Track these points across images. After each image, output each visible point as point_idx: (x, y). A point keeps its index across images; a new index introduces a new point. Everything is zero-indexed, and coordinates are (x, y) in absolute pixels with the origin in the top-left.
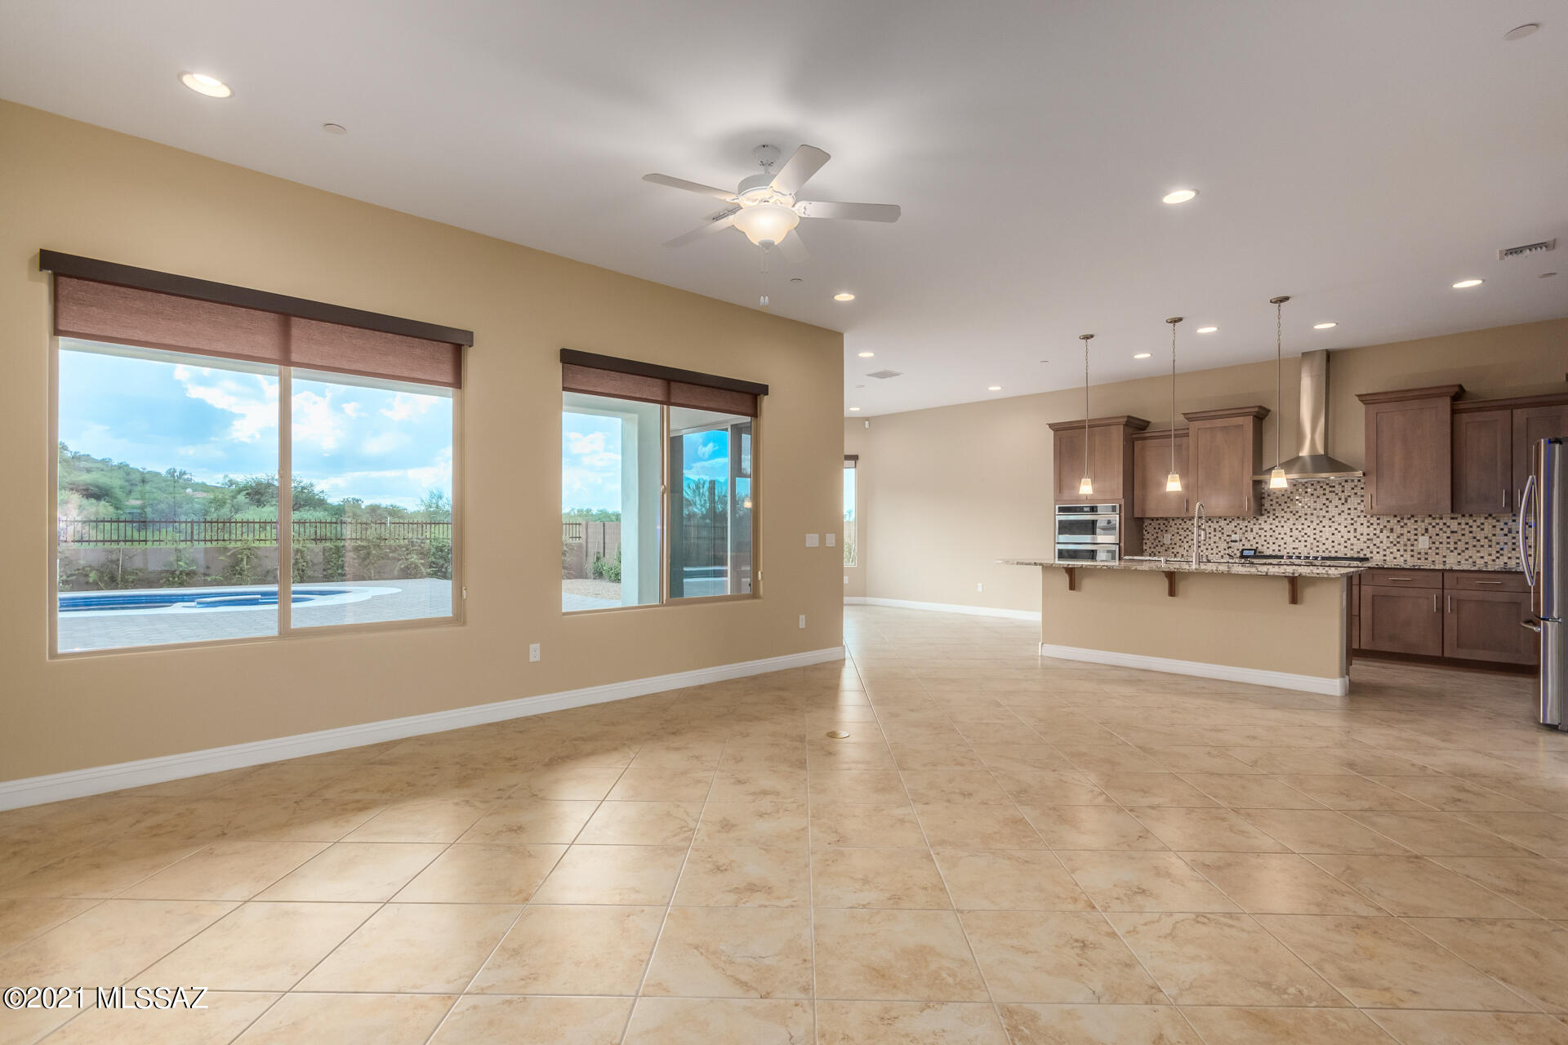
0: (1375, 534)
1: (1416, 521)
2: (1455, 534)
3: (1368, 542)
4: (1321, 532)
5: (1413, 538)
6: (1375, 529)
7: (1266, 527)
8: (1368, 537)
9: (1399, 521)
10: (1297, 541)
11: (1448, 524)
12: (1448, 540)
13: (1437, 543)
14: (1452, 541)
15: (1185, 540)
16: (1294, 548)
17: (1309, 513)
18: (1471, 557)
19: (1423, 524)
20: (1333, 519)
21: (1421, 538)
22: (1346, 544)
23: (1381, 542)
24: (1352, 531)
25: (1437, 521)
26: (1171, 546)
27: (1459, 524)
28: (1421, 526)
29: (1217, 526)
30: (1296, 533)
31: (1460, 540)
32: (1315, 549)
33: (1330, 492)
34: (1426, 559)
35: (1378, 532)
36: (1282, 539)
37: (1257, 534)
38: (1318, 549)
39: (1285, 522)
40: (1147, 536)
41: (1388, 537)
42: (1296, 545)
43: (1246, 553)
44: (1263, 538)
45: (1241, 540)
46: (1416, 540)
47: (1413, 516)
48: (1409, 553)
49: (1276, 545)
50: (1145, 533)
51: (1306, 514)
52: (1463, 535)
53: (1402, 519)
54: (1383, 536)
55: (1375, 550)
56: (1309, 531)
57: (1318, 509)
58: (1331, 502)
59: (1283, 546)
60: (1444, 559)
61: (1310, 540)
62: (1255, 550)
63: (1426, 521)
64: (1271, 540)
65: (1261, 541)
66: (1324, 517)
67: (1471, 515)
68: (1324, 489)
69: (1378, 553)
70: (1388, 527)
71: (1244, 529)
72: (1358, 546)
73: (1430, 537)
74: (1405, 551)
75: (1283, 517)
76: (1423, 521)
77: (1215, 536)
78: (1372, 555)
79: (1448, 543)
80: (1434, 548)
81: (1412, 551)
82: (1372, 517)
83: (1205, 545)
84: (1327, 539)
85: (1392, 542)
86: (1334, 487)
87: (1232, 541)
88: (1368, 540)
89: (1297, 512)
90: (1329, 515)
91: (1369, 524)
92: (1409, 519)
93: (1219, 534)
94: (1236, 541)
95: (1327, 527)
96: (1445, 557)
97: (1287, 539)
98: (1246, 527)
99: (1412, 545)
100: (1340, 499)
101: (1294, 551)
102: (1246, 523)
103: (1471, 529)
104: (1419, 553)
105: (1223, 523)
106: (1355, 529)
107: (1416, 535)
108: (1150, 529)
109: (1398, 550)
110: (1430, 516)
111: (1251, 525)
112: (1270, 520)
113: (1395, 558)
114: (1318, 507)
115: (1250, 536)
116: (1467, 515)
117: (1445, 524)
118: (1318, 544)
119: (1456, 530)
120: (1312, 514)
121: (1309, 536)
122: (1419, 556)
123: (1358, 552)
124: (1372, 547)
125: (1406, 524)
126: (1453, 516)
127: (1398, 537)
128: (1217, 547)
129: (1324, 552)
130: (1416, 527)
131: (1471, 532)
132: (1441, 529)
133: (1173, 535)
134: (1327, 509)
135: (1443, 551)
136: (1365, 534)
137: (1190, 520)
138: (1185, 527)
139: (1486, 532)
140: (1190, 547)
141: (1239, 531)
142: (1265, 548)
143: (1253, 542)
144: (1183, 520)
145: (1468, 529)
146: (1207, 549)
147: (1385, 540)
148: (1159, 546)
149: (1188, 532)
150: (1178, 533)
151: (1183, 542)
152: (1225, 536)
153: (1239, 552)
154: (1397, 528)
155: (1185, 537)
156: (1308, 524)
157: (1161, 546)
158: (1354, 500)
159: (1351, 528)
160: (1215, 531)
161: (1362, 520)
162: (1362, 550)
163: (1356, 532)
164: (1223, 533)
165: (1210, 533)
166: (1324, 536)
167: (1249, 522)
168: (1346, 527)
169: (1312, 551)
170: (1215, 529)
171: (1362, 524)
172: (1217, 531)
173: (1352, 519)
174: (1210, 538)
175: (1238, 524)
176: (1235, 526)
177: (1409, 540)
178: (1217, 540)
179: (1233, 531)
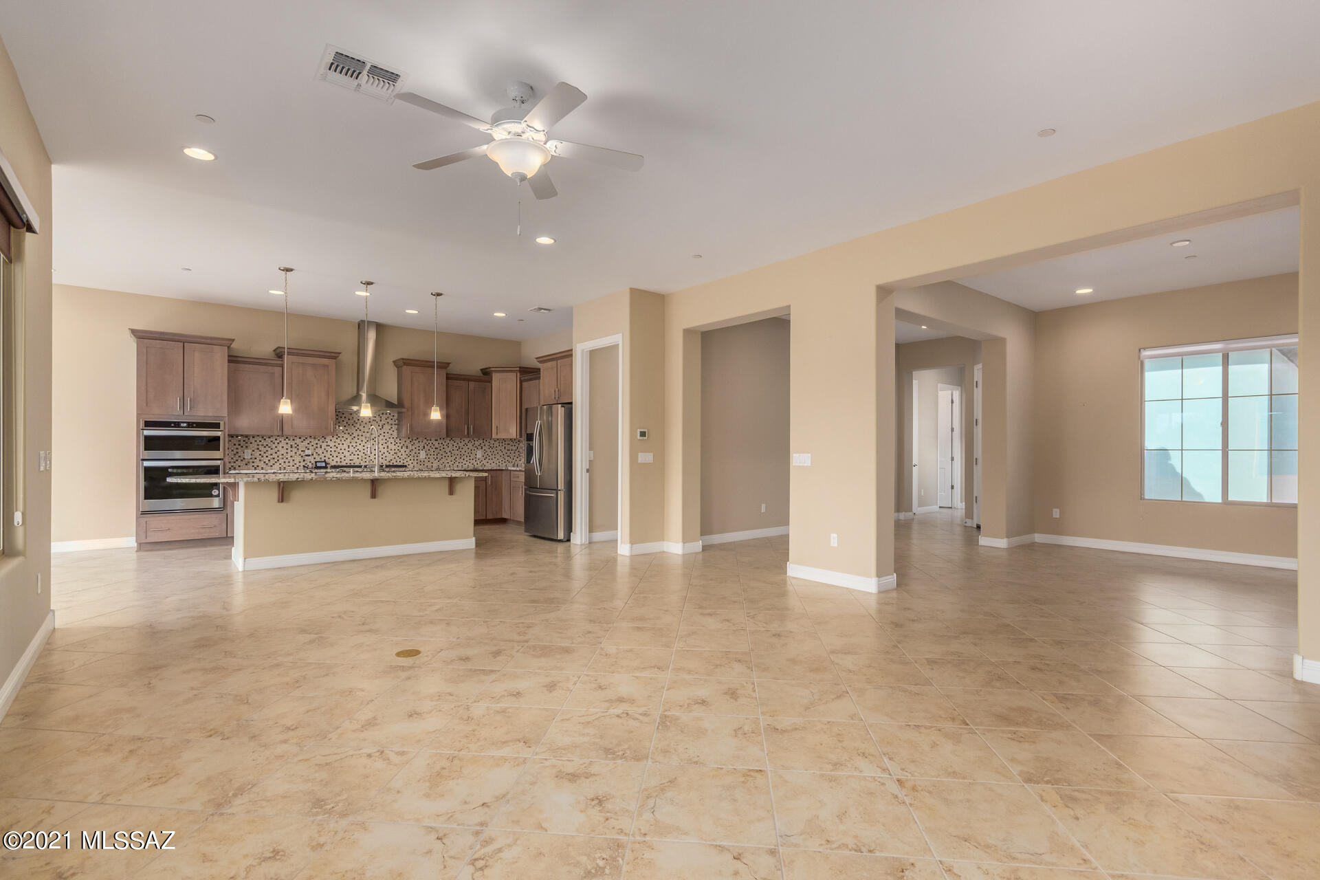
0: (398, 450)
1: (419, 442)
2: (437, 450)
4: (367, 448)
6: (398, 446)
7: (332, 444)
9: (411, 442)
10: (352, 455)
11: (434, 444)
14: (435, 453)
15: (265, 455)
16: (350, 460)
17: (360, 434)
18: (444, 463)
21: (421, 452)
22: (382, 457)
23: (402, 455)
24: (386, 448)
25: (429, 442)
26: (251, 461)
27: (439, 444)
28: (422, 444)
29: (293, 443)
30: (351, 449)
31: (439, 453)
32: (364, 460)
34: (424, 465)
35: (400, 448)
36: (343, 453)
37: (325, 449)
39: (345, 441)
41: (405, 451)
43: (319, 465)
44: (329, 453)
45: (313, 455)
46: (419, 453)
47: (418, 438)
48: (416, 461)
49: (339, 458)
51: (358, 435)
52: (441, 450)
53: (412, 440)
55: (398, 460)
56: (360, 448)
59: (343, 458)
60: (432, 465)
61: (361, 454)
62: (324, 462)
63: (424, 441)
64: (335, 454)
65: (328, 455)
69: (400, 462)
70: (405, 445)
71: (315, 446)
72: (390, 457)
73: (426, 451)
74: (414, 460)
75: (343, 437)
76: (422, 442)
77: (291, 451)
79: (434, 455)
80: (427, 458)
81: (417, 459)
82: (396, 438)
83: (283, 459)
84: (371, 453)
85: (407, 455)
86: (376, 417)
87: (306, 455)
89: (353, 434)
90: (372, 436)
91: (395, 443)
92: (416, 440)
93: (295, 450)
94: (309, 455)
95: (371, 444)
96: (432, 463)
97: (346, 453)
98: (317, 444)
99: (417, 456)
101: (350, 462)
102: (316, 441)
104: (421, 461)
105: (298, 441)
106: (388, 446)
107: (419, 450)
109: (410, 460)
110: (426, 438)
111: (320, 443)
112: (334, 440)
114: (366, 431)
115: (320, 451)
119: (437, 447)
121: (360, 451)
122: (421, 463)
123: (390, 462)
124: (396, 458)
125: (414, 443)
127: (410, 451)
130: (419, 445)
131: (444, 448)
132: (431, 446)
133: (253, 451)
135: (431, 459)
136: (393, 449)
137: (269, 438)
138: (265, 444)
139: (450, 448)
140: (269, 460)
141: (311, 447)
142: (331, 460)
143: (322, 456)
144: (263, 437)
145: (442, 447)
146: (285, 462)
147: (404, 453)
148: (239, 460)
149: (267, 448)
150: (258, 449)
151: (263, 457)
152: (300, 452)
153: (312, 464)
154: (410, 445)
155: (265, 453)
156: (359, 442)
157: (242, 461)
158: (387, 427)
159: (385, 446)
160: (291, 447)
161: (392, 440)
162: (391, 460)
163: (388, 448)
164: (298, 449)
165: (287, 449)
166: (369, 451)
167: (319, 440)
168: (382, 445)
169: (362, 461)
170: (291, 445)
171: (391, 443)
172: (294, 447)
173: (386, 440)
174: (287, 453)
175: (311, 442)
176: (308, 444)
177: (416, 453)
178: (293, 455)
179: (306, 447)
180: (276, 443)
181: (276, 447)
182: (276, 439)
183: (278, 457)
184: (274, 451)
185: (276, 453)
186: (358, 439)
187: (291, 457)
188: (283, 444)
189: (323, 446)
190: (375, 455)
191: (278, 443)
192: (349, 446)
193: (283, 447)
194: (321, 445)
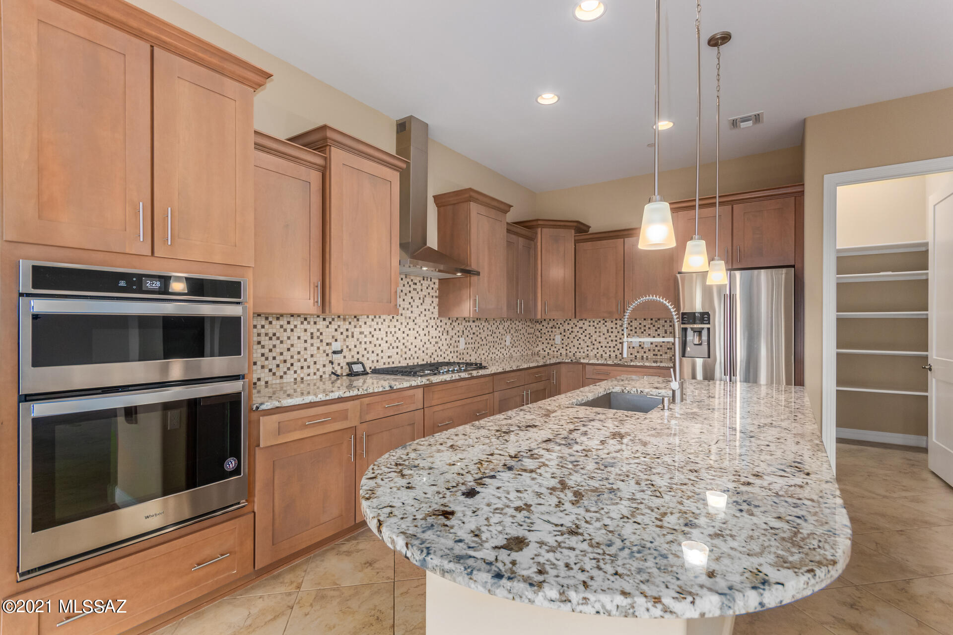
0: (439, 337)
1: (459, 324)
2: (474, 335)
3: (436, 345)
4: (407, 335)
5: (457, 339)
6: (439, 332)
8: (436, 340)
9: (451, 324)
10: (391, 347)
11: (472, 327)
13: (467, 344)
15: (270, 355)
16: (389, 357)
18: (480, 355)
19: (462, 326)
21: (461, 340)
23: (443, 345)
24: (427, 335)
25: (467, 324)
27: (476, 327)
28: (461, 328)
29: (314, 330)
30: (390, 338)
31: (476, 341)
32: (404, 356)
33: (414, 289)
34: (463, 359)
35: (441, 334)
36: (380, 345)
37: (358, 340)
38: (406, 356)
39: (382, 324)
41: (446, 340)
42: (392, 352)
43: (354, 369)
44: (364, 346)
45: (342, 351)
46: (459, 342)
47: (457, 319)
49: (375, 354)
53: (452, 321)
54: (443, 338)
55: (440, 353)
56: (399, 334)
57: (406, 309)
58: (414, 301)
60: (470, 358)
61: (401, 346)
63: (463, 324)
64: (370, 349)
66: (410, 318)
68: (410, 286)
70: (445, 329)
71: (345, 333)
72: (430, 350)
73: (465, 339)
74: (454, 352)
77: (312, 345)
79: (472, 343)
80: (466, 349)
81: (457, 352)
82: (437, 318)
83: (299, 361)
84: (412, 344)
85: (448, 345)
86: (416, 284)
87: (334, 352)
88: (436, 343)
90: (413, 316)
91: (436, 326)
92: (455, 321)
93: (316, 343)
94: (337, 352)
95: (412, 329)
96: (471, 356)
97: (384, 347)
99: (457, 347)
100: (420, 298)
101: (389, 360)
102: (347, 326)
104: (460, 354)
105: (321, 325)
106: (429, 332)
107: (458, 336)
109: (451, 352)
110: (464, 319)
111: (351, 328)
112: (369, 322)
114: (406, 307)
115: (351, 342)
118: (405, 350)
119: (474, 332)
120: (402, 315)
121: (399, 341)
122: (460, 356)
123: (431, 357)
124: (438, 351)
125: (454, 326)
127: (450, 339)
128: (315, 363)
130: (459, 329)
132: (468, 331)
134: (412, 309)
136: (434, 337)
137: (278, 319)
140: (278, 366)
141: (340, 337)
142: (366, 359)
143: (354, 352)
144: (267, 318)
146: (302, 368)
147: (444, 342)
149: (275, 341)
150: (259, 343)
151: (267, 359)
152: (324, 347)
153: (342, 368)
154: (450, 330)
155: (270, 351)
156: (399, 326)
158: (428, 300)
159: (426, 331)
160: (312, 338)
161: (432, 322)
162: (432, 354)
163: (429, 335)
164: (321, 341)
165: (306, 341)
166: (409, 341)
167: (350, 323)
168: (423, 330)
169: (402, 359)
170: (312, 334)
171: (432, 327)
172: (315, 337)
173: (427, 321)
174: (306, 349)
175: (339, 326)
176: (336, 330)
177: (456, 342)
178: (315, 352)
179: (333, 337)
180: (289, 330)
181: (289, 338)
182: (289, 323)
183: (292, 357)
184: (285, 346)
185: (289, 350)
186: (397, 320)
187: (312, 356)
188: (299, 331)
189: (355, 333)
190: (416, 347)
191: (292, 330)
192: (387, 333)
193: (299, 338)
194: (353, 333)
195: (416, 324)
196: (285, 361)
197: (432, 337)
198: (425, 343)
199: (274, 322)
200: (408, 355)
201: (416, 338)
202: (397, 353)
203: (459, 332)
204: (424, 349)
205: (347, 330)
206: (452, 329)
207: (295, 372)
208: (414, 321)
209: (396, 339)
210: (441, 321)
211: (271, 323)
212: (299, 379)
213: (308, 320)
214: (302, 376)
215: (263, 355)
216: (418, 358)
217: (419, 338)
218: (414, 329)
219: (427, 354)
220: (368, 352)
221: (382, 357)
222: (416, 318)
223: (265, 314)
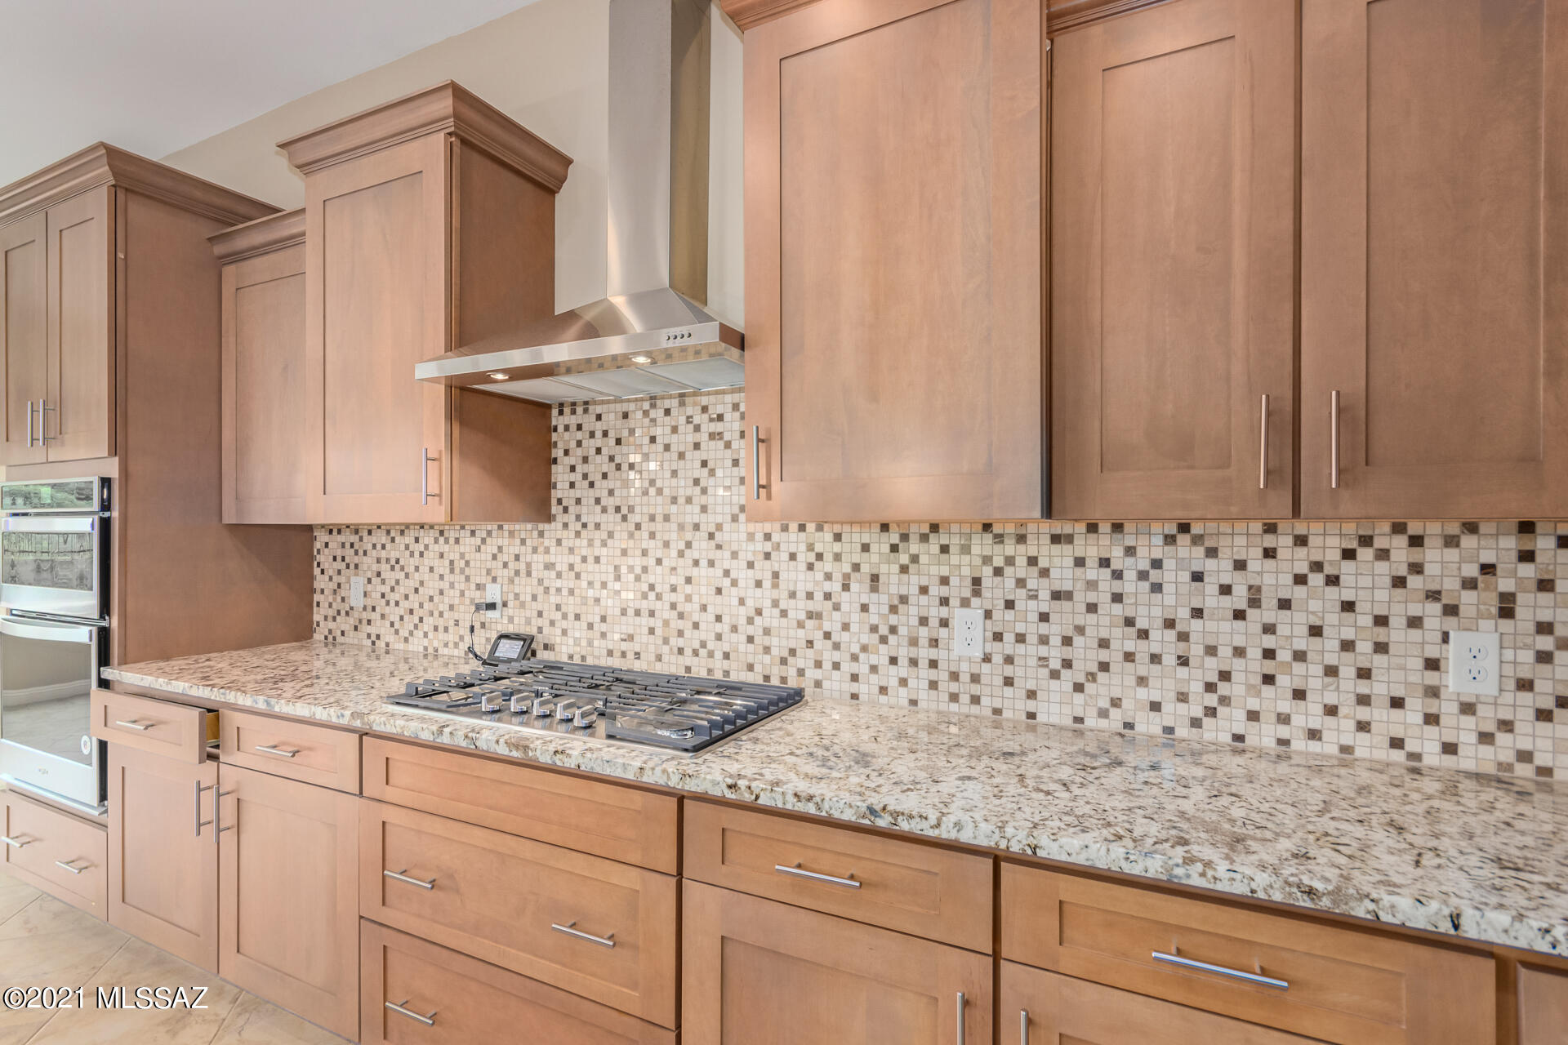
0: (828, 596)
1: (945, 549)
2: (1065, 605)
3: (810, 624)
4: (688, 580)
5: (935, 613)
6: (828, 577)
7: (562, 560)
8: (811, 606)
9: (894, 548)
11: (1043, 563)
12: (1044, 628)
13: (1009, 637)
14: (1054, 630)
15: (393, 597)
16: (623, 638)
18: (1116, 703)
19: (966, 559)
20: (718, 535)
21: (958, 615)
22: (750, 630)
23: (846, 627)
24: (767, 584)
25: (1010, 548)
26: (365, 616)
27: (1080, 562)
28: (963, 567)
29: (455, 556)
30: (628, 583)
31: (1080, 630)
32: (676, 642)
33: (712, 436)
34: (975, 700)
35: (835, 587)
36: (597, 600)
37: (540, 581)
38: (681, 642)
39: (604, 544)
40: (320, 582)
41: (864, 608)
44: (554, 599)
45: (505, 605)
46: (944, 623)
47: (935, 528)
48: (925, 673)
50: (317, 571)
52: (1092, 608)
53: (905, 537)
54: (849, 602)
55: (829, 656)
56: (660, 577)
57: (681, 500)
58: (712, 473)
59: (599, 627)
60: (1031, 706)
61: (663, 609)
62: (527, 641)
63: (976, 550)
65: (550, 608)
66: (696, 527)
67: (1118, 527)
68: (697, 428)
69: (836, 666)
70: (865, 568)
71: (512, 564)
73: (988, 614)
74: (914, 662)
75: (597, 526)
76: (966, 549)
77: (452, 586)
78: (817, 674)
79: (1044, 640)
80: (997, 659)
81: (933, 664)
82: (820, 528)
84: (704, 608)
85: (874, 629)
86: (720, 418)
88: (811, 615)
89: (631, 509)
90: (708, 522)
91: (812, 557)
92: (924, 538)
93: (460, 582)
94: (494, 606)
95: (704, 563)
96: (1032, 695)
97: (610, 604)
99: (934, 643)
102: (516, 545)
103: (1117, 586)
104: (954, 676)
106: (776, 575)
107: (944, 602)
108: (324, 558)
109: (893, 661)
110: (987, 527)
111: (526, 552)
112: (568, 537)
113: (883, 690)
114: (682, 493)
115: (526, 588)
116: (1105, 528)
117: (1032, 561)
118: (681, 624)
119: (1067, 586)
120: (667, 518)
121: (659, 597)
122: (954, 687)
123: (784, 661)
124: (819, 643)
125: (915, 559)
126: (1058, 527)
127: (893, 609)
128: (457, 622)
129: (696, 653)
130: (945, 571)
131: (1117, 598)
132: (1021, 583)
133: (371, 581)
134: (704, 500)
135: (1028, 674)
136: (801, 595)
139: (1169, 597)
140: (402, 619)
141: (501, 574)
142: (559, 632)
143: (532, 611)
144: (388, 532)
145: (1107, 585)
146: (436, 629)
147: (855, 618)
148: (343, 613)
149: (398, 573)
150: (379, 574)
151: (388, 604)
152: (473, 591)
154: (889, 571)
155: (392, 589)
156: (656, 551)
157: (347, 613)
159: (764, 570)
160: (452, 571)
161: (794, 541)
162: (793, 652)
163: (775, 586)
164: (468, 579)
165: (442, 577)
166: (695, 598)
167: (523, 542)
168: (751, 565)
169: (666, 649)
170: (452, 562)
171: (793, 557)
172: (457, 571)
173: (768, 537)
174: (441, 593)
175: (500, 549)
176: (494, 557)
177: (924, 621)
178: (456, 601)
179: (489, 572)
180: (417, 554)
181: (416, 569)
182: (416, 540)
183: (421, 606)
184: (411, 583)
185: (416, 591)
186: (652, 535)
187: (451, 607)
188: (431, 558)
189: (534, 566)
190: (719, 618)
191: (421, 554)
192: (617, 568)
193: (431, 569)
194: (529, 565)
195: (719, 547)
196: (411, 612)
197: (793, 595)
198: (759, 612)
199: (397, 539)
200: (692, 639)
201: (719, 591)
202: (652, 631)
203: (945, 581)
204: (756, 630)
205: (517, 558)
206: (904, 569)
207: (426, 635)
208: (711, 536)
209: (645, 588)
210: (838, 537)
211: (393, 540)
212: (430, 650)
213: (446, 534)
214: (436, 644)
215: (383, 596)
216: (726, 656)
217: (732, 595)
218: (711, 564)
219: (767, 650)
220: (565, 616)
221: (603, 635)
222: (719, 527)
223: (386, 524)
